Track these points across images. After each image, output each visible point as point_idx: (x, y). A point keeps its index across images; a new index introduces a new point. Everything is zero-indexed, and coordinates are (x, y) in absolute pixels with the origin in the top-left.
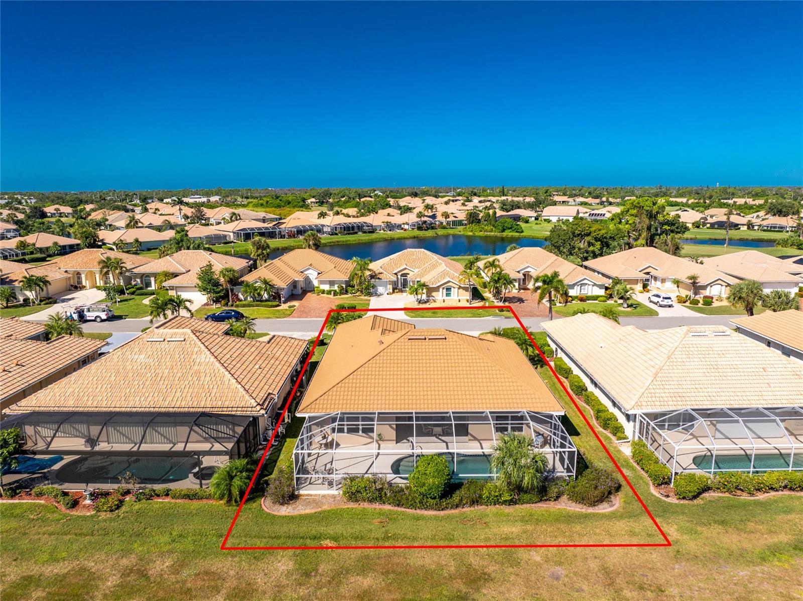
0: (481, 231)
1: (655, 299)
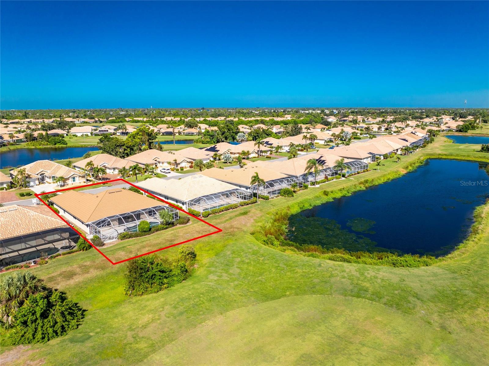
0: (40, 145)
1: (164, 171)
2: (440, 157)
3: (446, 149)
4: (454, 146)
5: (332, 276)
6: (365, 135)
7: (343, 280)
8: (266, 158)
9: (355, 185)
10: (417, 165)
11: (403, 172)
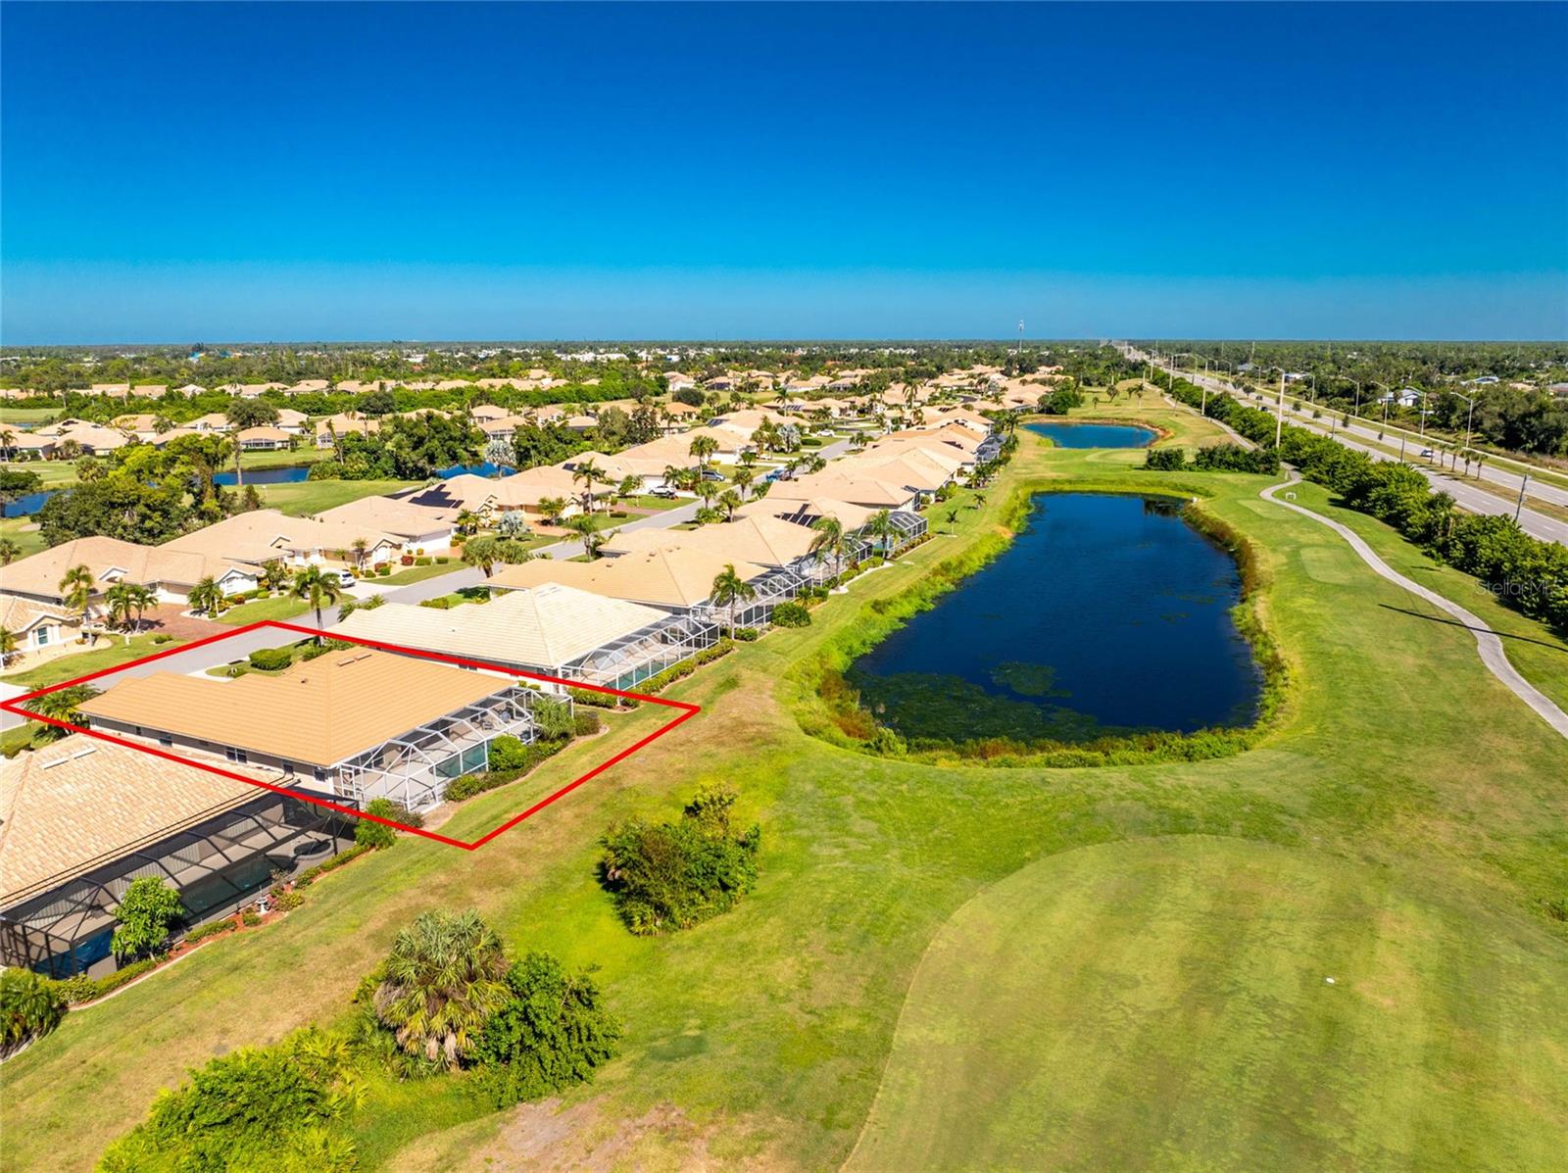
2: (1059, 487)
3: (1062, 466)
4: (1071, 457)
5: (1091, 800)
6: (823, 433)
7: (1123, 804)
8: (612, 516)
9: (927, 580)
10: (1022, 512)
11: (1008, 535)
